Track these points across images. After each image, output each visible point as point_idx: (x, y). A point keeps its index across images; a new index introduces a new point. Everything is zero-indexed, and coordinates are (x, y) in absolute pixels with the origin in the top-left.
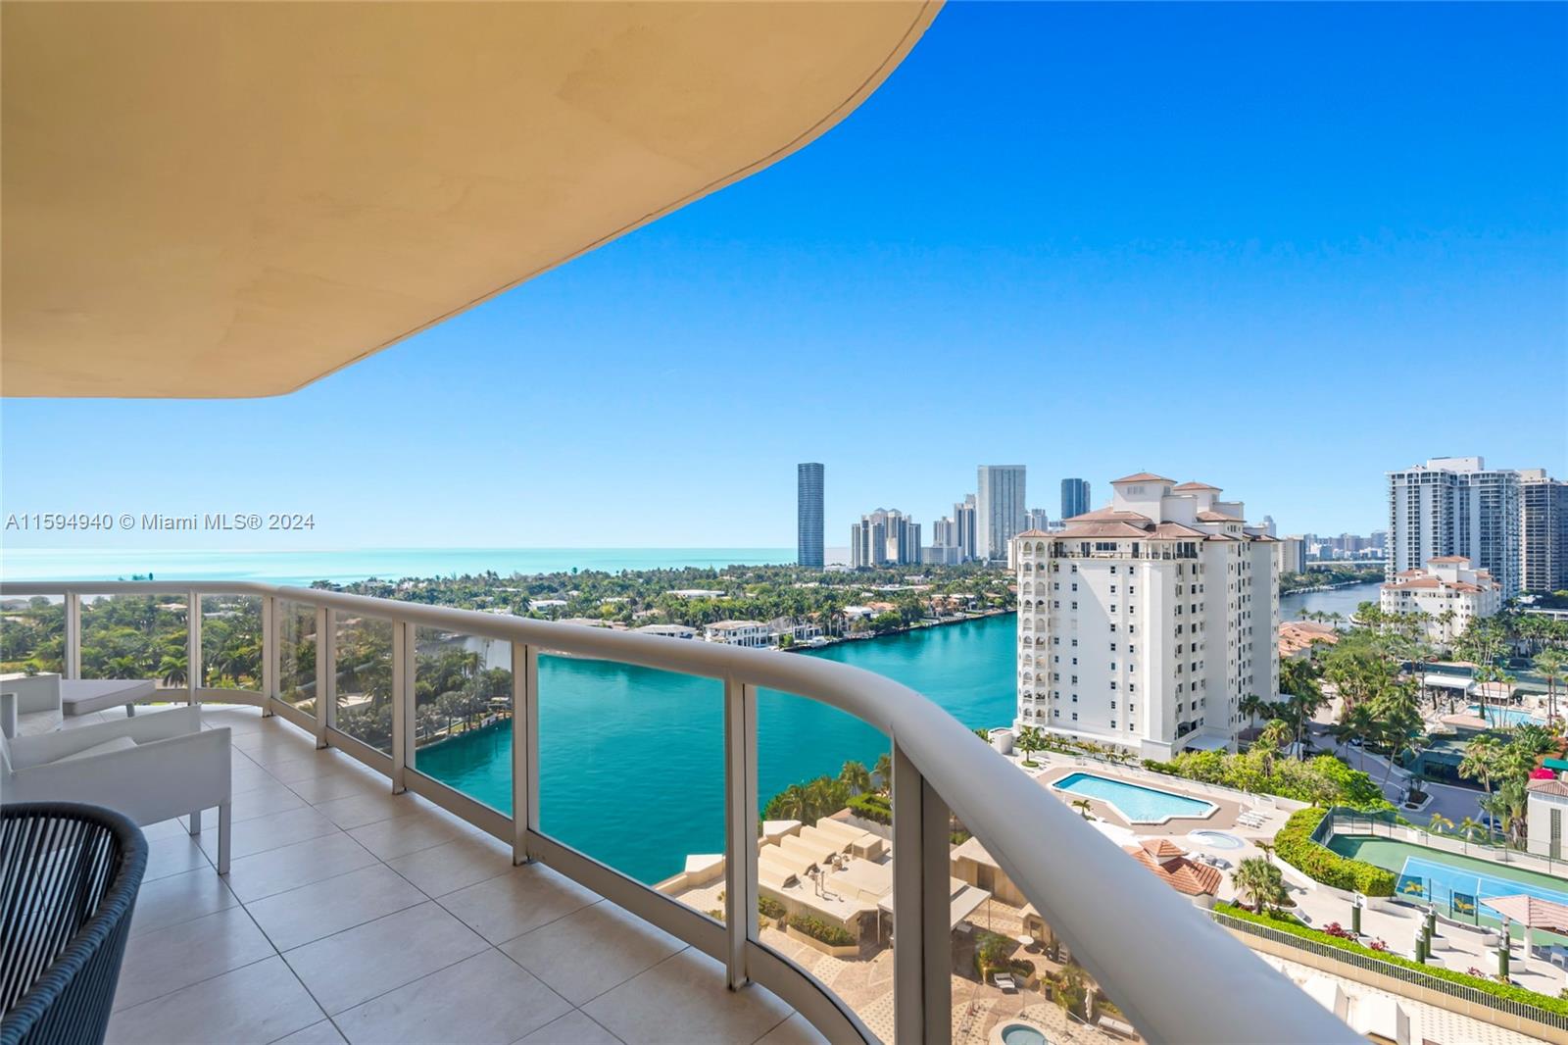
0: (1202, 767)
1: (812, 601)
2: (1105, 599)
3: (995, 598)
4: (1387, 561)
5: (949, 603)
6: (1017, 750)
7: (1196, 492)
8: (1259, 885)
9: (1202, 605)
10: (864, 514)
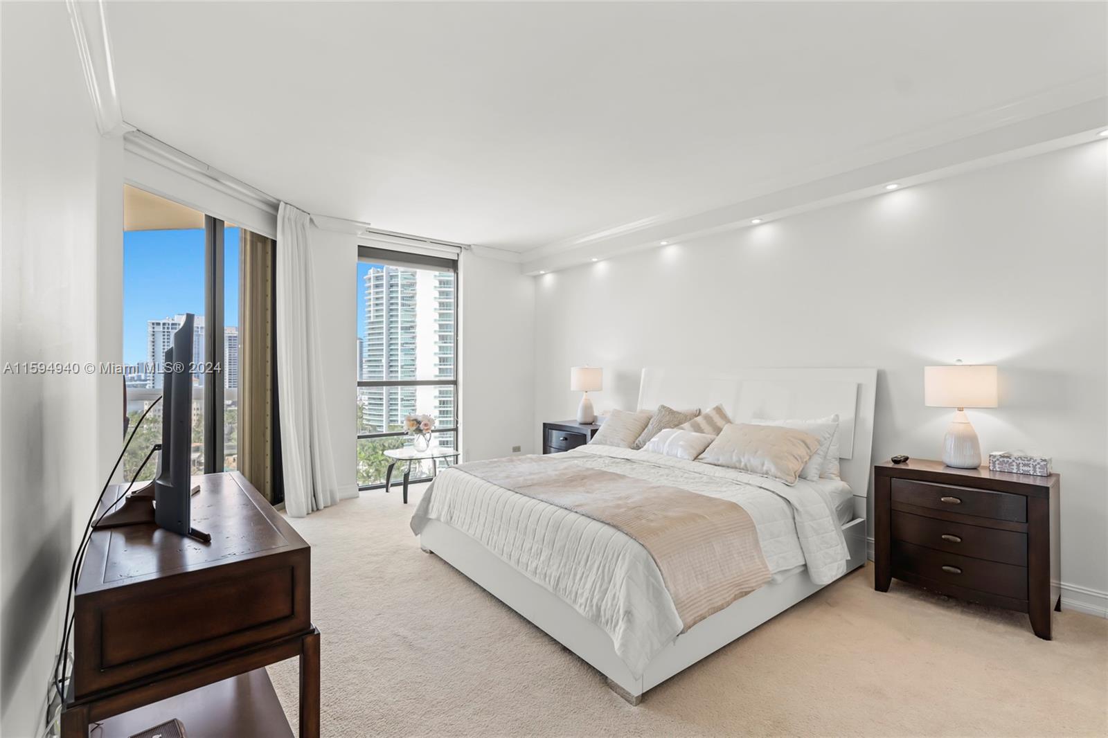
4: (148, 382)
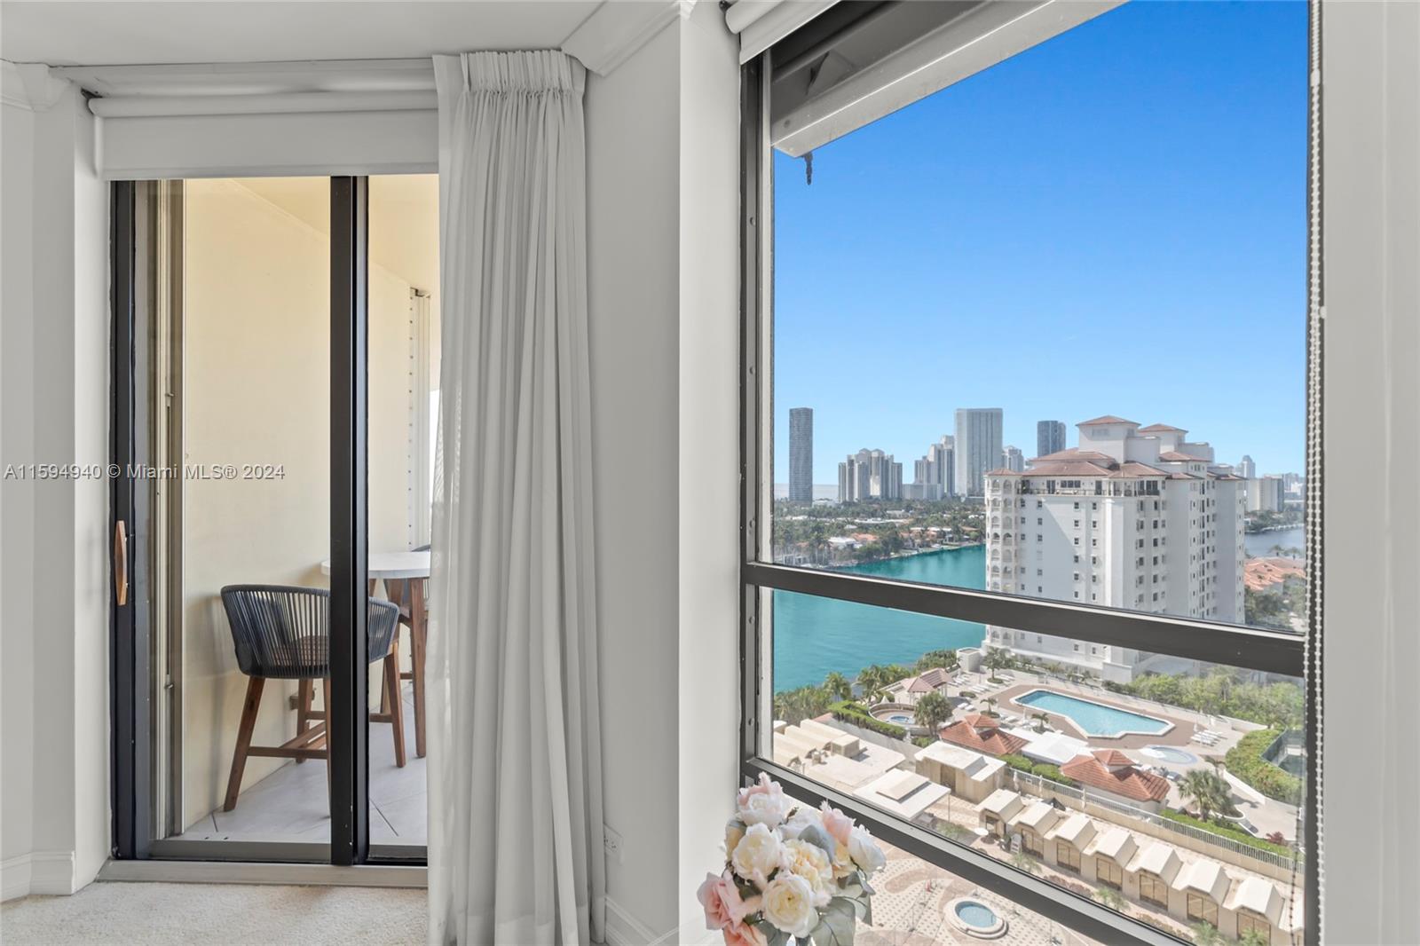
0: (1160, 689)
1: (801, 531)
2: (1071, 533)
3: (971, 531)
5: (928, 536)
6: (984, 668)
7: (1158, 434)
8: (1204, 795)
9: (1164, 539)
10: (850, 454)
